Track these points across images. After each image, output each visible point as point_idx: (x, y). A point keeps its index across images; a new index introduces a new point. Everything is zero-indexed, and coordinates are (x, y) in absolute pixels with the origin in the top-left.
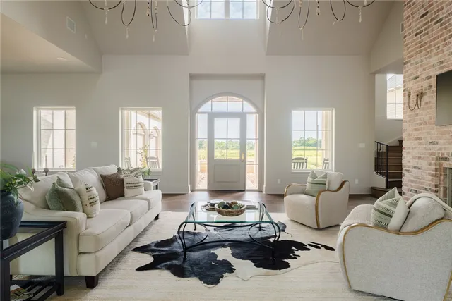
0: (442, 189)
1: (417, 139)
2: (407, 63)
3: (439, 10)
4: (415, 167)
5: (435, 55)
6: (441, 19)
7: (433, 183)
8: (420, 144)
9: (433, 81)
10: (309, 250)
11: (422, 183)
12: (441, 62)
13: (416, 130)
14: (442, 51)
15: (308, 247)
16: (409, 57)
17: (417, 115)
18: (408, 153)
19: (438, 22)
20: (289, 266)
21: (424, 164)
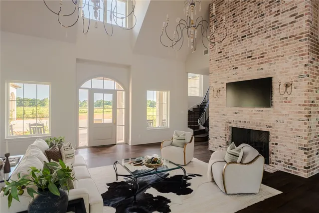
0: (228, 137)
1: (216, 112)
2: (211, 73)
3: (227, 53)
4: (215, 126)
5: (226, 73)
6: (228, 57)
7: (225, 134)
8: (218, 115)
9: (225, 86)
10: (191, 178)
11: (219, 134)
12: (228, 77)
13: (216, 108)
14: (229, 72)
15: (189, 177)
16: (213, 71)
17: (216, 100)
18: (212, 119)
19: (226, 58)
20: (192, 191)
21: (220, 125)
